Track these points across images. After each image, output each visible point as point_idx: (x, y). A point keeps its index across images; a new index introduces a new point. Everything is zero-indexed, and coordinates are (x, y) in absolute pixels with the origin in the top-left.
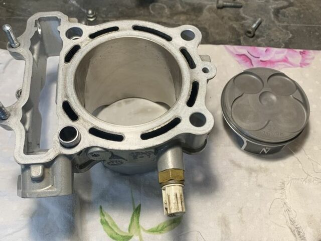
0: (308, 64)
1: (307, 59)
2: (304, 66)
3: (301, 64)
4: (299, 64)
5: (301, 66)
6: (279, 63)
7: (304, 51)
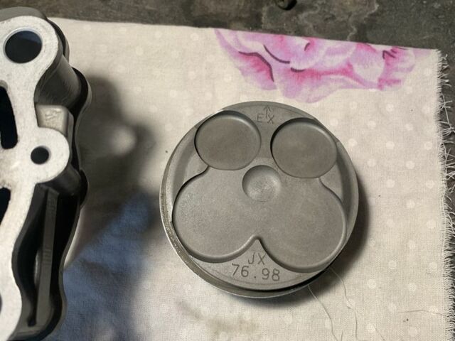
0: (397, 81)
1: (397, 70)
2: (386, 87)
3: (380, 80)
4: (375, 81)
5: (380, 87)
6: (332, 77)
7: (392, 51)
